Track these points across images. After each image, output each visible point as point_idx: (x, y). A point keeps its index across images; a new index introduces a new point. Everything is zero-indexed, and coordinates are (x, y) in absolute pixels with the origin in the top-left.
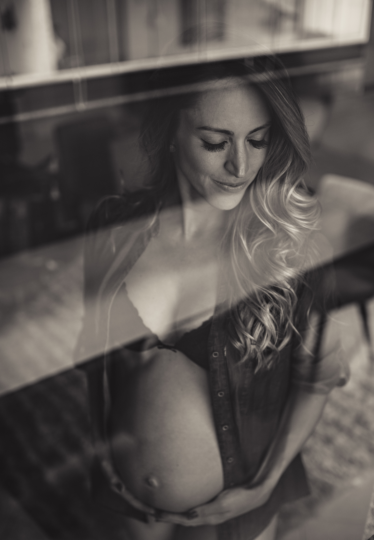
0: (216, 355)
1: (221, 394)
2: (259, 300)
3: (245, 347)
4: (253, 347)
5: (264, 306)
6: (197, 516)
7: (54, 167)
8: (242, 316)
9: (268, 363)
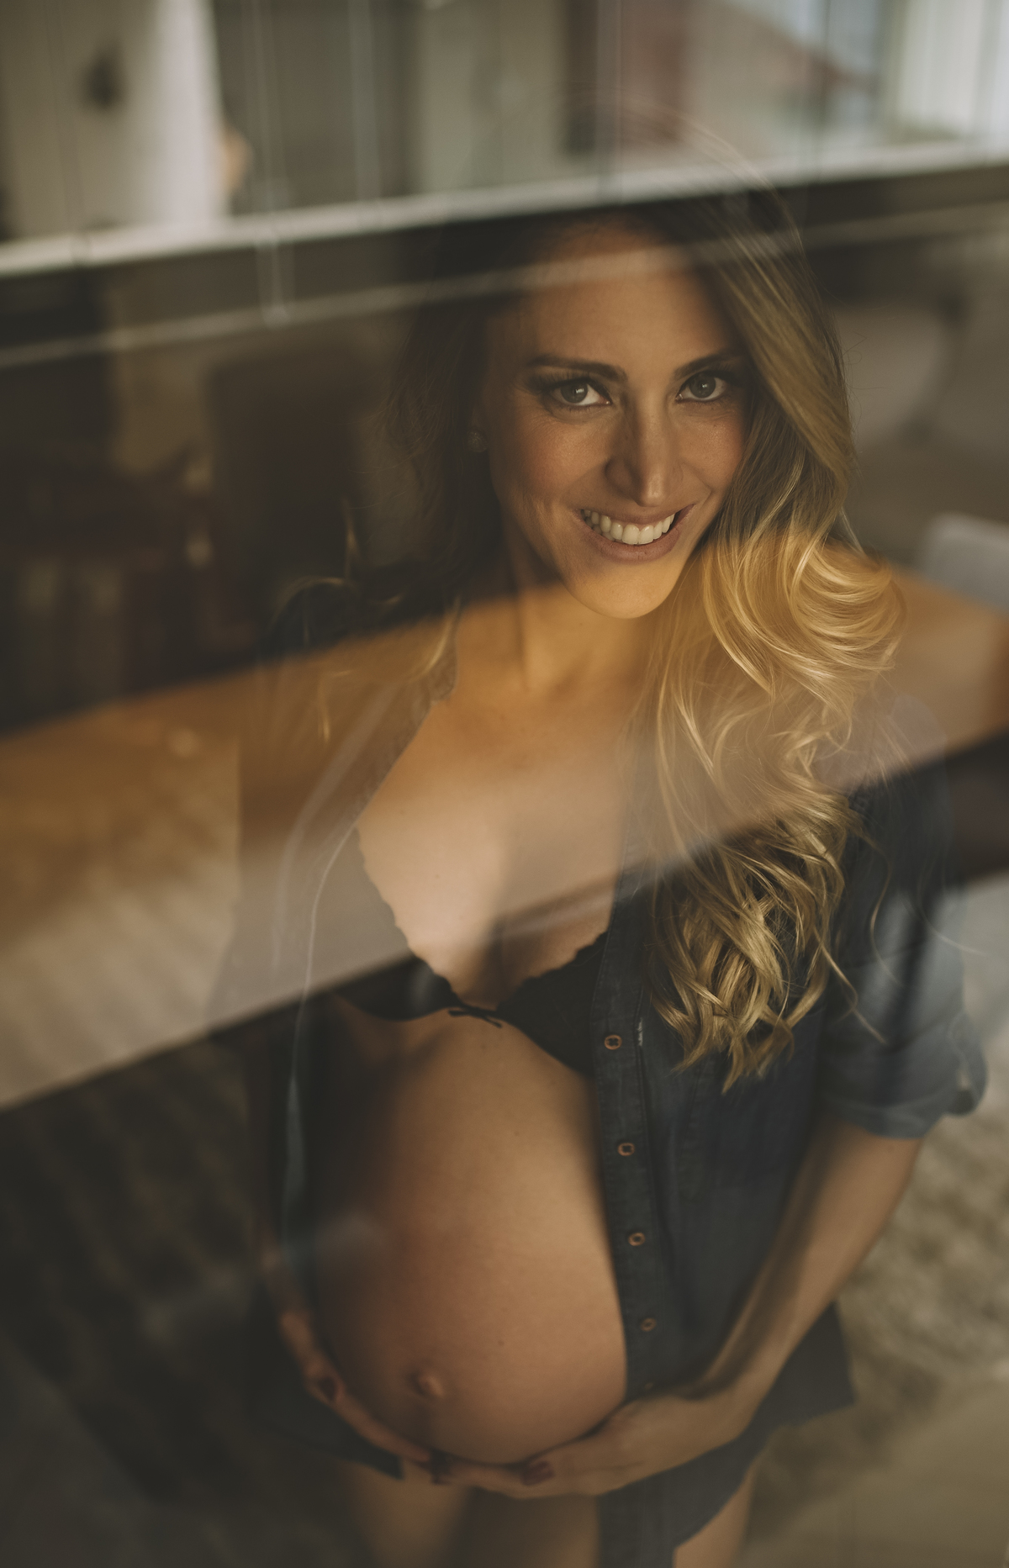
0: (613, 1042)
1: (626, 1149)
2: (735, 890)
3: (696, 1023)
4: (718, 1022)
5: (750, 907)
6: (550, 1475)
7: (198, 476)
8: (687, 934)
9: (759, 1064)
